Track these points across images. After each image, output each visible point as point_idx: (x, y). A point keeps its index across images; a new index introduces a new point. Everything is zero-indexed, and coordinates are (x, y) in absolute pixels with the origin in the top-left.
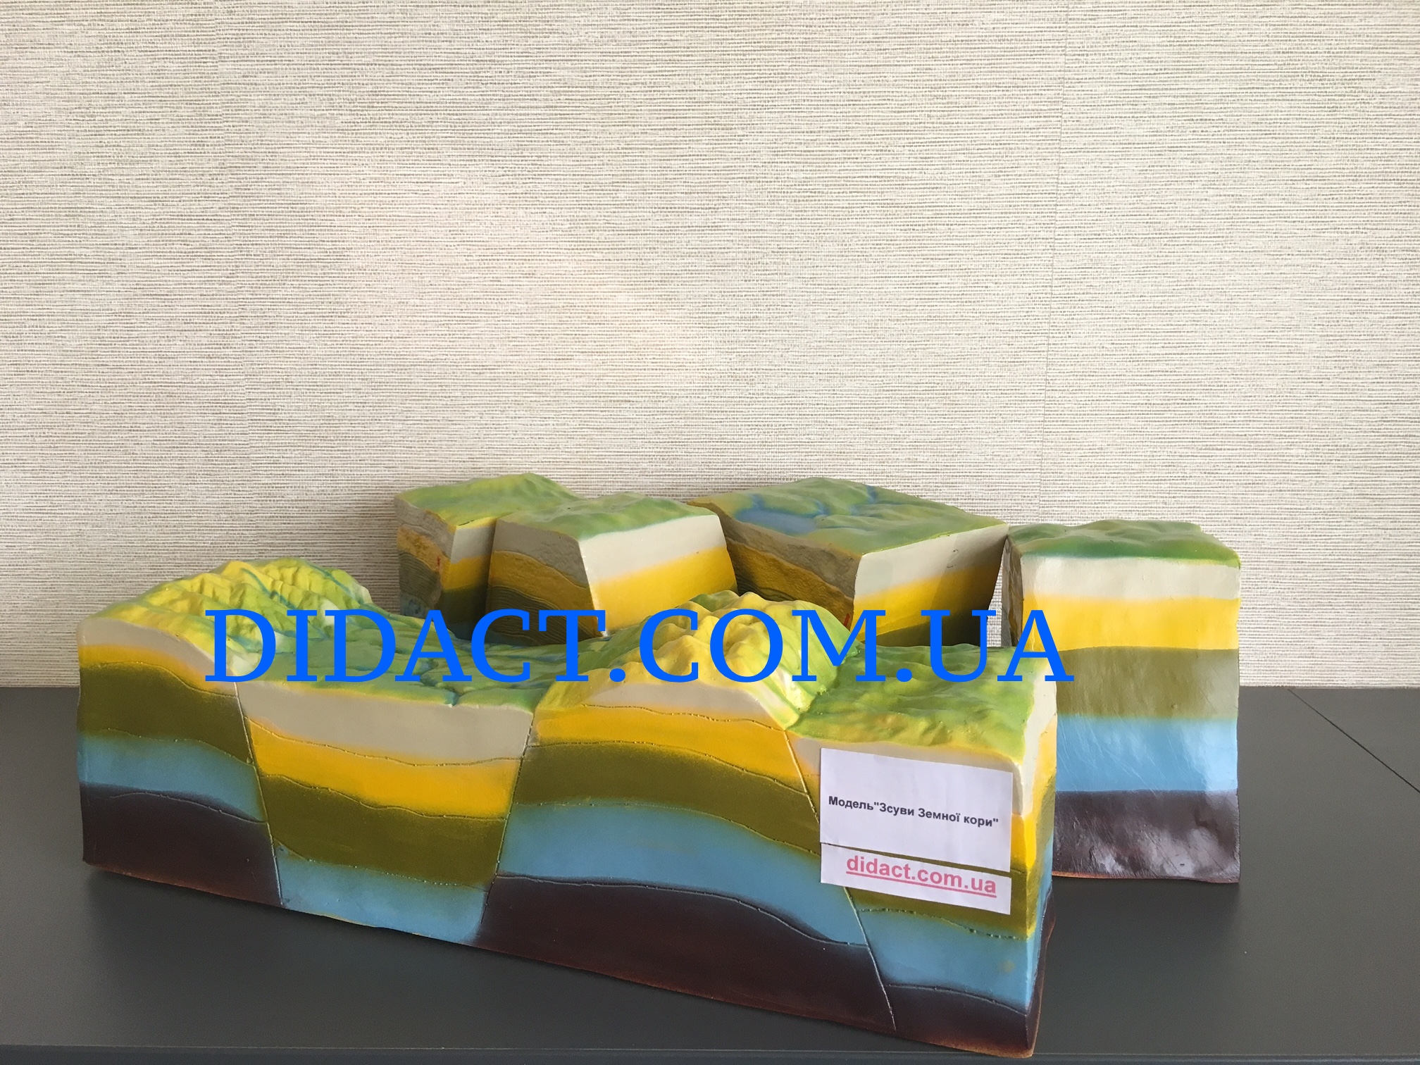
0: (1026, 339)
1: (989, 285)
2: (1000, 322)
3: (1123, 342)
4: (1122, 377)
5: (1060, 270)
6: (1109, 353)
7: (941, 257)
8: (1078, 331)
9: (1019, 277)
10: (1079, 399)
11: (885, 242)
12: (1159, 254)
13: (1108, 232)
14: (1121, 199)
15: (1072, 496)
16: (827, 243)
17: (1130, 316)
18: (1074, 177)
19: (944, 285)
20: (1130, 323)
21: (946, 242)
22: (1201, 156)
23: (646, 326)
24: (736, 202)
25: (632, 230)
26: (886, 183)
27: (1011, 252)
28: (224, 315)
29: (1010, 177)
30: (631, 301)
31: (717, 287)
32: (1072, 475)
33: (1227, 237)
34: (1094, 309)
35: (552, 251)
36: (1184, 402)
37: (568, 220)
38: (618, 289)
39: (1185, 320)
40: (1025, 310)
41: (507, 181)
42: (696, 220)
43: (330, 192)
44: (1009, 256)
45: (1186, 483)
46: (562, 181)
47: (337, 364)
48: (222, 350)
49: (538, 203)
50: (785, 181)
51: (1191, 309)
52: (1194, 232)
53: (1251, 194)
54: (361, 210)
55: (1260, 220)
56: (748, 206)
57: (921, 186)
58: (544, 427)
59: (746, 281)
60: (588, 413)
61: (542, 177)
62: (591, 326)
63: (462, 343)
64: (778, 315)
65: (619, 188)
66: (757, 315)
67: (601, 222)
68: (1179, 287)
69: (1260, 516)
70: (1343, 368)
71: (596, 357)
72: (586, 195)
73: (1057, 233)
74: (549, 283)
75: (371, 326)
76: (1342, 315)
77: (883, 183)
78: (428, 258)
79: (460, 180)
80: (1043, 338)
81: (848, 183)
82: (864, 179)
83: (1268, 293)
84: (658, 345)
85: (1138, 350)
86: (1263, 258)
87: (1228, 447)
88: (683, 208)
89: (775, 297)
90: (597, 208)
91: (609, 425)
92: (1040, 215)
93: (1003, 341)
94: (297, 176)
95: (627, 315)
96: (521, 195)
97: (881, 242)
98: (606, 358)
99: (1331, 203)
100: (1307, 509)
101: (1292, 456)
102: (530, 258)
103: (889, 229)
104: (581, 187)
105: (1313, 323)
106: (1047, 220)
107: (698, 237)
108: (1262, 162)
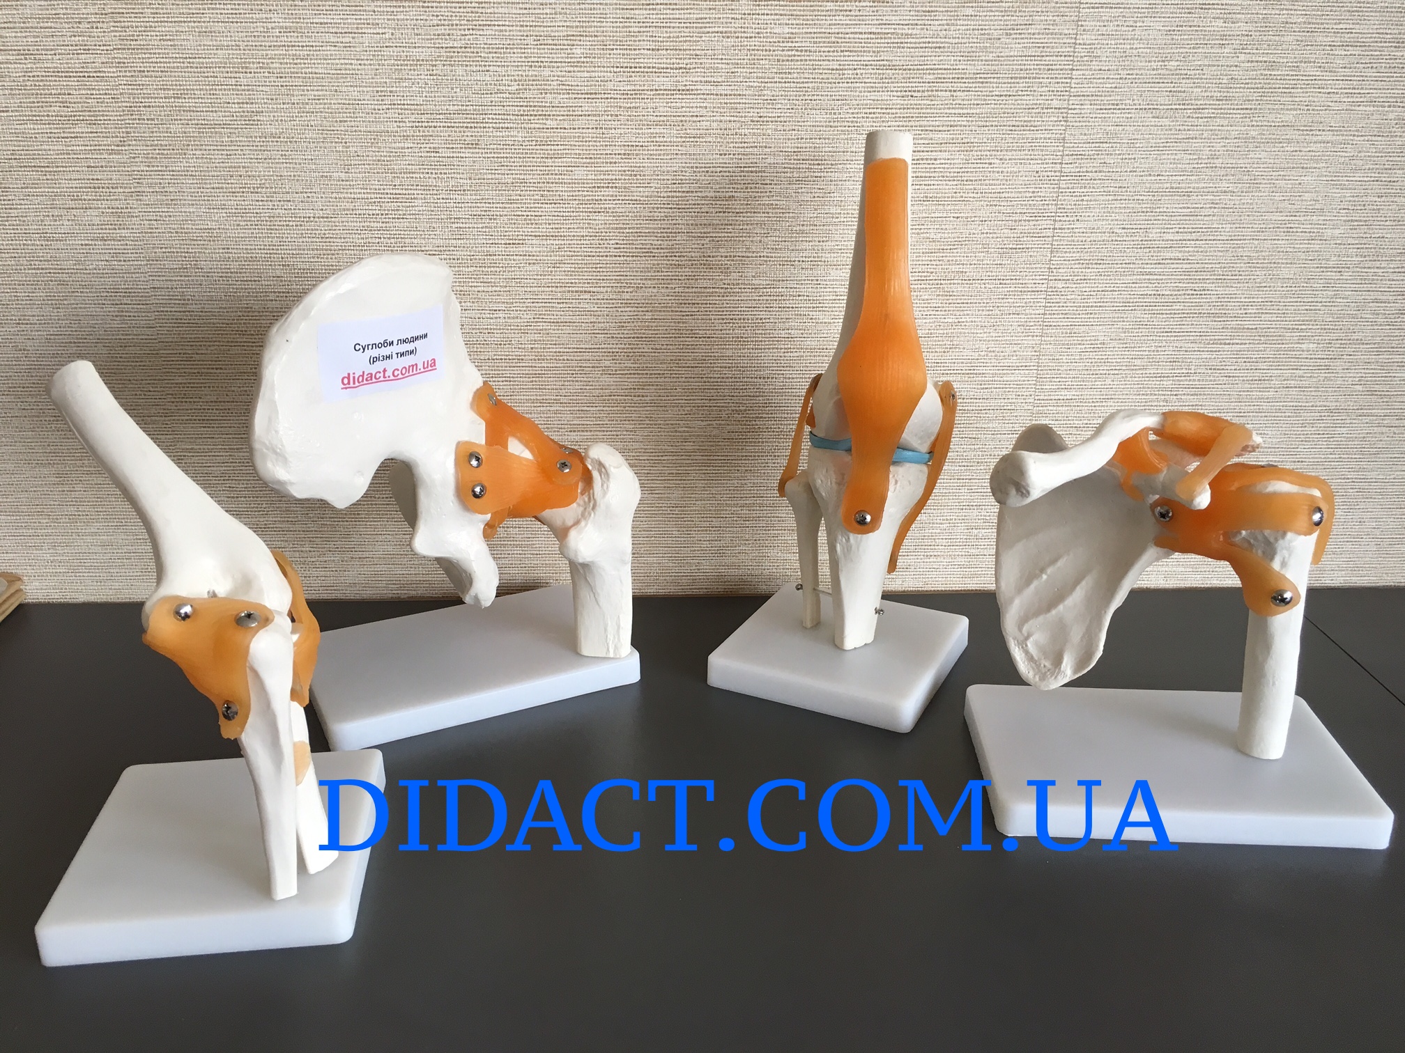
0: (1031, 223)
1: (993, 161)
2: (1003, 204)
3: (1134, 226)
4: (1131, 266)
5: (1072, 145)
6: (1119, 239)
7: (940, 128)
8: (1087, 214)
9: (1027, 152)
10: (1084, 290)
11: (879, 111)
12: (1181, 128)
13: (1127, 102)
14: (1143, 64)
15: (1069, 395)
16: (814, 112)
17: (1145, 198)
18: (1093, 37)
19: (943, 161)
20: (1144, 206)
21: (948, 111)
22: (1234, 16)
23: (607, 206)
24: (710, 61)
25: (591, 94)
26: (883, 41)
27: (1020, 124)
28: (116, 190)
29: (1023, 36)
30: (590, 177)
31: (688, 161)
32: (1071, 372)
33: (1256, 109)
34: (1106, 189)
35: (497, 117)
36: (1195, 293)
37: (516, 81)
38: (575, 162)
39: (1203, 202)
40: (1031, 190)
41: (443, 31)
42: (663, 82)
43: (234, 43)
44: (1017, 128)
45: (1190, 380)
46: (507, 34)
47: (253, 247)
48: (118, 231)
49: (480, 59)
50: (767, 37)
51: (1211, 190)
52: (1221, 102)
53: (1285, 60)
54: (271, 65)
55: (1292, 90)
56: (724, 66)
57: (921, 45)
58: (494, 320)
59: (721, 155)
60: (543, 305)
61: (485, 28)
62: (544, 206)
63: (397, 224)
64: (757, 195)
65: (575, 43)
66: (733, 194)
67: (555, 83)
68: (1199, 166)
69: (1264, 414)
70: (1365, 257)
71: (552, 242)
72: (536, 51)
73: (1071, 102)
74: (496, 156)
75: (289, 204)
76: (1369, 199)
77: (879, 41)
78: (353, 124)
79: (386, 30)
80: (1049, 222)
81: (840, 40)
82: (857, 36)
83: (1293, 173)
84: (621, 228)
85: (1150, 235)
86: (1291, 134)
87: (1237, 341)
88: (649, 68)
89: (754, 174)
90: (549, 67)
91: (568, 318)
92: (1054, 80)
93: (1005, 225)
94: (193, 24)
95: (586, 193)
96: (459, 50)
97: (875, 110)
98: (563, 242)
99: (1371, 73)
100: (1312, 406)
101: (1303, 351)
102: (473, 125)
103: (885, 96)
104: (530, 41)
105: (1339, 207)
106: (1060, 87)
107: (667, 103)
108: (1300, 23)
